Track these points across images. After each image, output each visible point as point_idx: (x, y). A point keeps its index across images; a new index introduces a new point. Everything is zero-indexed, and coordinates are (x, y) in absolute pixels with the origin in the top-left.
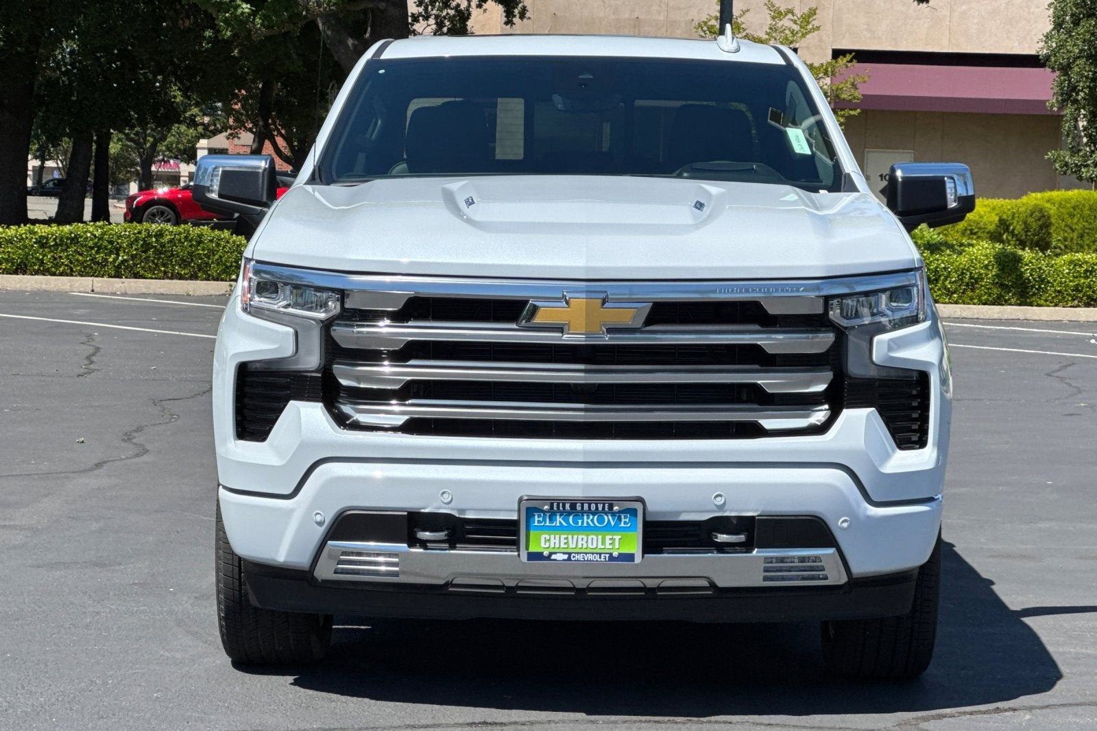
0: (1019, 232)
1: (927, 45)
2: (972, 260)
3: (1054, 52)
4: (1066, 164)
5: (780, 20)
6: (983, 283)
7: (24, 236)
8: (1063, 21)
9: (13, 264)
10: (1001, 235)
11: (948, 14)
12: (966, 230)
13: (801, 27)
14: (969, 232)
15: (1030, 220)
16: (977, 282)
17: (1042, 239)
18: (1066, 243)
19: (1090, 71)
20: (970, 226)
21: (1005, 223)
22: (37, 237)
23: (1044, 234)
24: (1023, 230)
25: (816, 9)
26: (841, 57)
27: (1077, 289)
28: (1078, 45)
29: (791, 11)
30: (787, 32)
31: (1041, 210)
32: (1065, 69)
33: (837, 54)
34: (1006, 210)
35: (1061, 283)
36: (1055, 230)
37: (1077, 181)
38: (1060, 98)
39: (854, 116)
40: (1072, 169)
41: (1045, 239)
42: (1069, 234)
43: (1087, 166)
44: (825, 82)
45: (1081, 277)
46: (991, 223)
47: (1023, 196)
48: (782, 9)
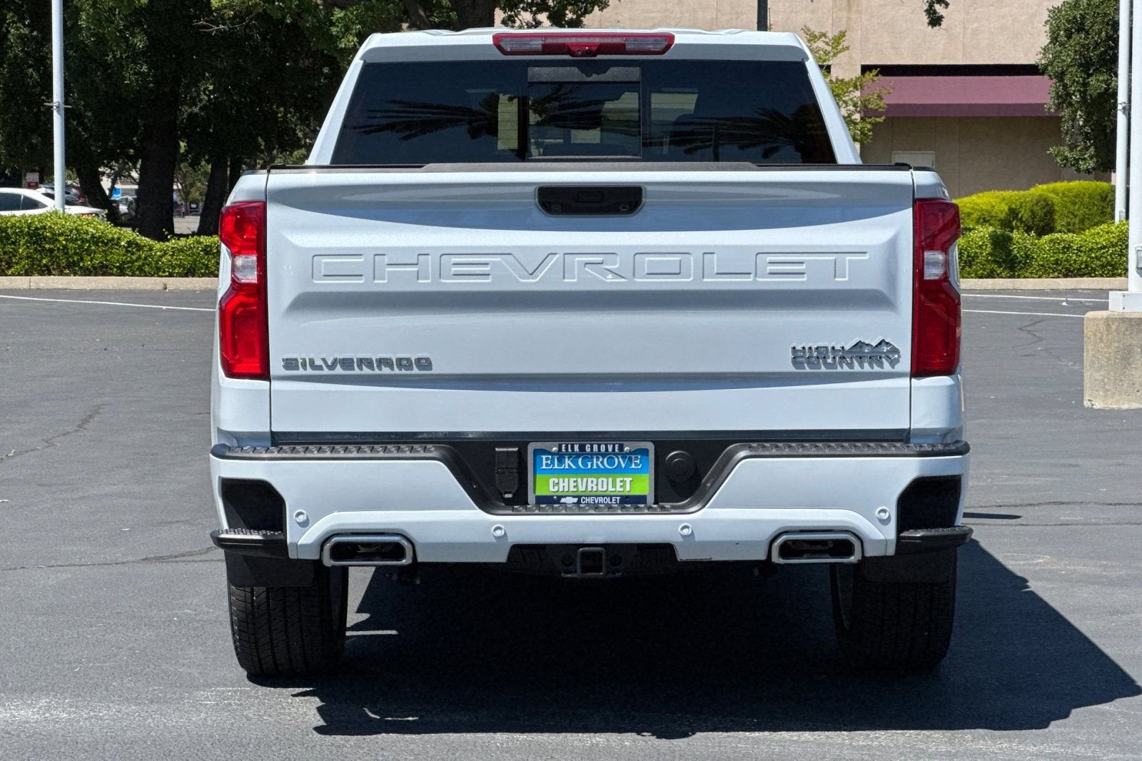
0: (1027, 219)
1: (944, 58)
2: (969, 242)
3: (1051, 63)
4: (1066, 158)
5: (815, 42)
6: (979, 261)
7: (192, 246)
8: (1058, 35)
9: (184, 268)
10: (1010, 222)
11: (962, 31)
12: (980, 218)
13: (833, 48)
14: (982, 220)
15: (1036, 208)
16: (973, 260)
17: (1048, 224)
18: (1070, 227)
19: (1081, 77)
20: (983, 215)
21: (1014, 212)
22: (203, 246)
23: (1049, 220)
24: (1030, 216)
25: (846, 31)
26: (868, 72)
27: (1057, 262)
28: (1070, 56)
29: (824, 35)
30: (821, 52)
31: (1045, 200)
32: (1060, 76)
33: (866, 69)
34: (1014, 201)
35: (1043, 258)
36: (1060, 216)
37: (1075, 172)
38: (1056, 102)
39: (880, 122)
40: (1071, 162)
41: (1050, 224)
42: (1071, 219)
43: (1084, 159)
44: (855, 94)
45: (1059, 253)
46: (1002, 212)
47: (1031, 187)
48: (817, 34)
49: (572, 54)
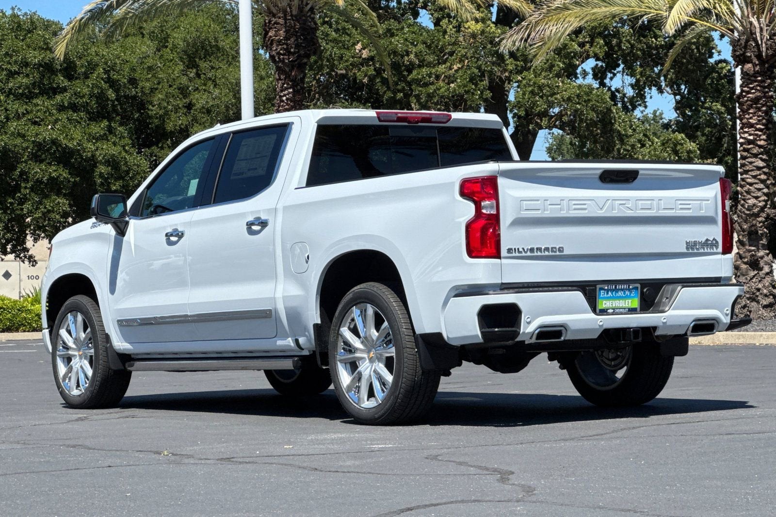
49: (409, 122)
